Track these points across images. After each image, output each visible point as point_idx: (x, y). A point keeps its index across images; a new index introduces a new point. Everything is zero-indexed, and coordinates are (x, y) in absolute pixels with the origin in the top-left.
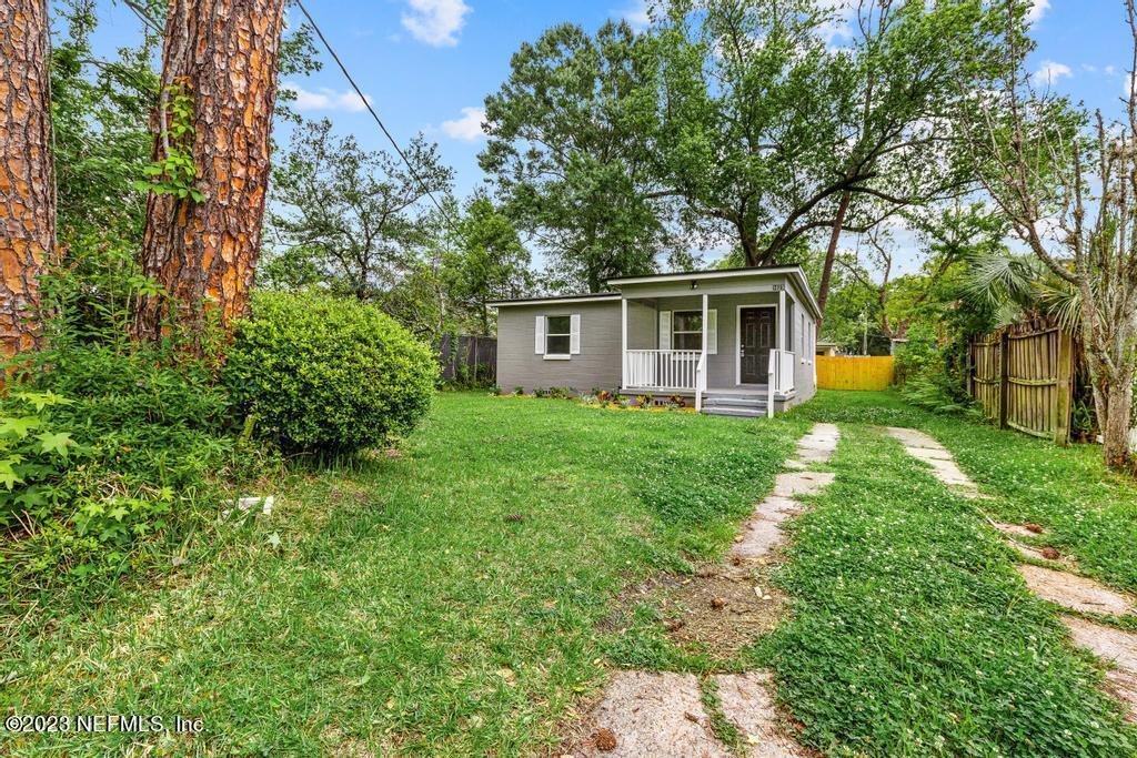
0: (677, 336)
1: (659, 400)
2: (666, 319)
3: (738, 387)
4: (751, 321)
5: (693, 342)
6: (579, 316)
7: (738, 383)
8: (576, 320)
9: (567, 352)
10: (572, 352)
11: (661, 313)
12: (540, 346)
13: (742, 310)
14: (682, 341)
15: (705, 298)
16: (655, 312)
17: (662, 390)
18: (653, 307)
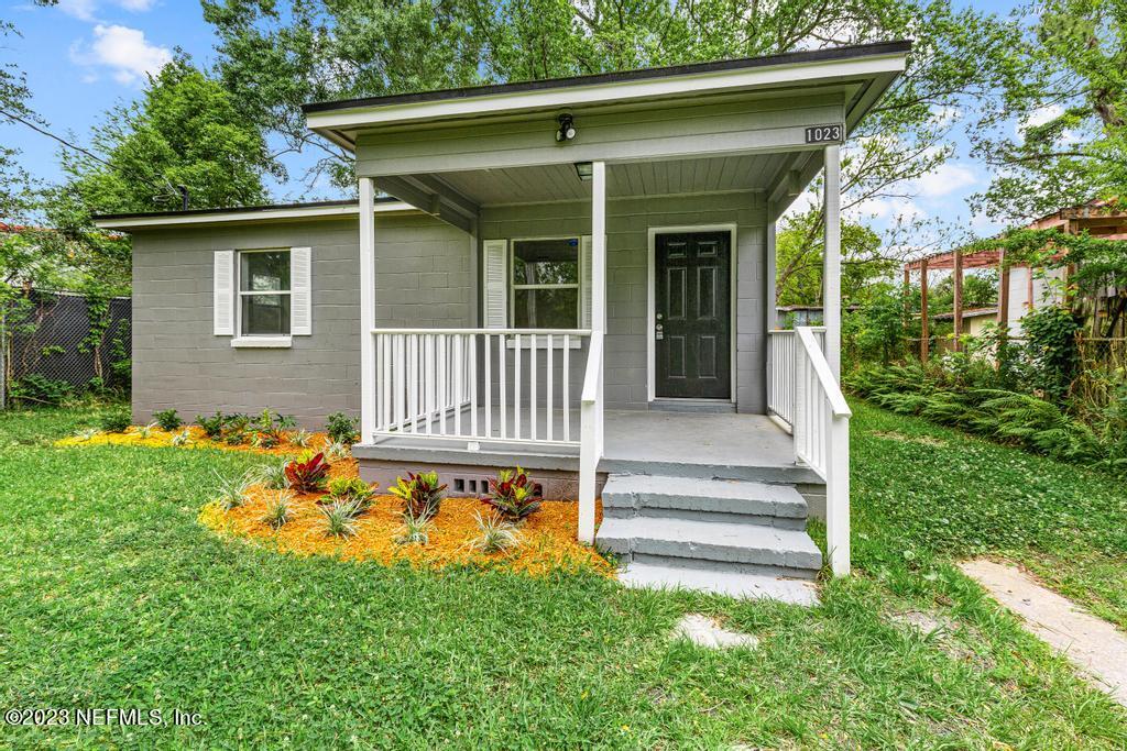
0: (521, 296)
1: (467, 476)
2: (497, 261)
3: (651, 406)
4: (680, 262)
5: (560, 310)
6: (308, 250)
7: (651, 397)
8: (301, 258)
9: (285, 329)
10: (295, 330)
11: (486, 244)
12: (225, 318)
13: (659, 237)
14: (532, 307)
15: (599, 173)
16: (474, 241)
17: (473, 448)
18: (469, 231)
